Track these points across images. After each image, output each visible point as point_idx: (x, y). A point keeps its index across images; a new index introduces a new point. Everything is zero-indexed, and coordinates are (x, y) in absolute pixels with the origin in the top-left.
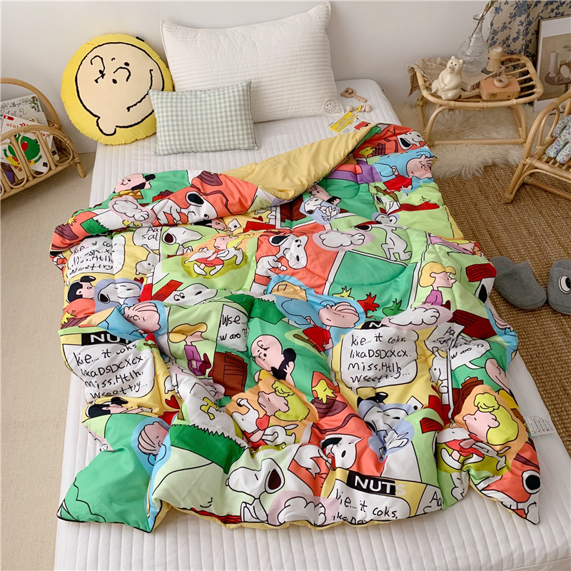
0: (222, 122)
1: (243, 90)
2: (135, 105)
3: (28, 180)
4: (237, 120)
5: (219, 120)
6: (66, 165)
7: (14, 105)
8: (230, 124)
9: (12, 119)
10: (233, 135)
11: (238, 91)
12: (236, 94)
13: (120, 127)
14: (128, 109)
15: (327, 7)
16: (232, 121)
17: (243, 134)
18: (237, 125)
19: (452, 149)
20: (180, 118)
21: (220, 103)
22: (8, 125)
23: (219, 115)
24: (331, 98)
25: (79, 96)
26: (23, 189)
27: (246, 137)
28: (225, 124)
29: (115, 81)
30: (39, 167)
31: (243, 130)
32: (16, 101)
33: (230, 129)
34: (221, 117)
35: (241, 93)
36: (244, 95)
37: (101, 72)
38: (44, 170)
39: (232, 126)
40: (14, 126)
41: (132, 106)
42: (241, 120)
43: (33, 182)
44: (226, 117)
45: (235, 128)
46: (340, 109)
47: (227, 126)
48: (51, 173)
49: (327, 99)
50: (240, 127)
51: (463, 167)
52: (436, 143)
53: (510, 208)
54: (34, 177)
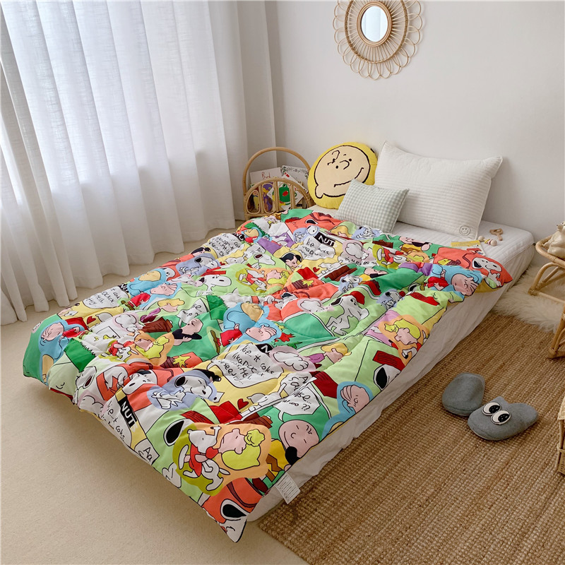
2: (340, 185)
4: (383, 210)
7: (296, 170)
9: (288, 176)
10: (376, 220)
13: (326, 195)
14: (335, 185)
16: (380, 210)
17: (383, 221)
18: (382, 214)
24: (468, 225)
29: (337, 167)
32: (299, 169)
35: (396, 194)
36: (397, 196)
37: (334, 160)
41: (338, 185)
42: (386, 211)
45: (380, 215)
46: (474, 236)
49: (463, 224)
50: (383, 216)
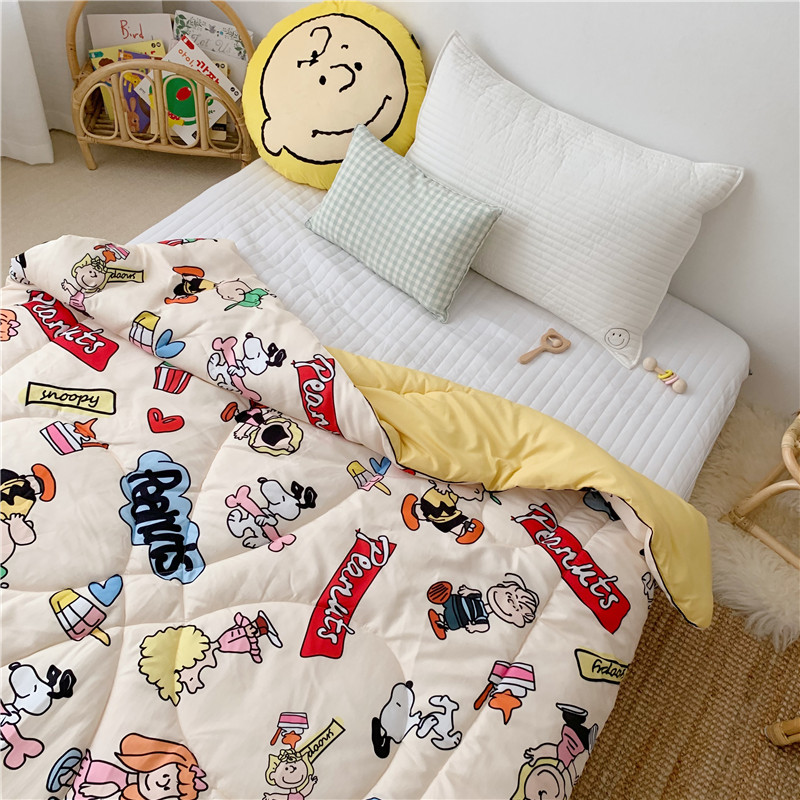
0: (412, 245)
1: (477, 219)
2: (328, 134)
3: (158, 141)
5: (411, 239)
6: (224, 153)
7: (212, 30)
8: (421, 255)
9: (191, 46)
11: (469, 215)
12: (463, 217)
13: (289, 151)
15: (735, 176)
17: (431, 285)
19: (770, 563)
20: (362, 195)
21: (430, 214)
22: (180, 51)
23: (415, 231)
24: (629, 327)
25: (265, 69)
26: (143, 147)
27: (433, 291)
28: (414, 251)
30: (186, 134)
31: (434, 277)
32: (218, 26)
33: (417, 263)
34: (416, 237)
37: (315, 55)
38: (191, 141)
39: (423, 262)
40: (188, 59)
41: (322, 133)
43: (162, 148)
44: (423, 241)
45: (425, 267)
46: (634, 355)
47: (416, 257)
48: (197, 152)
51: (762, 609)
52: (756, 530)
53: (768, 755)
54: (169, 143)
